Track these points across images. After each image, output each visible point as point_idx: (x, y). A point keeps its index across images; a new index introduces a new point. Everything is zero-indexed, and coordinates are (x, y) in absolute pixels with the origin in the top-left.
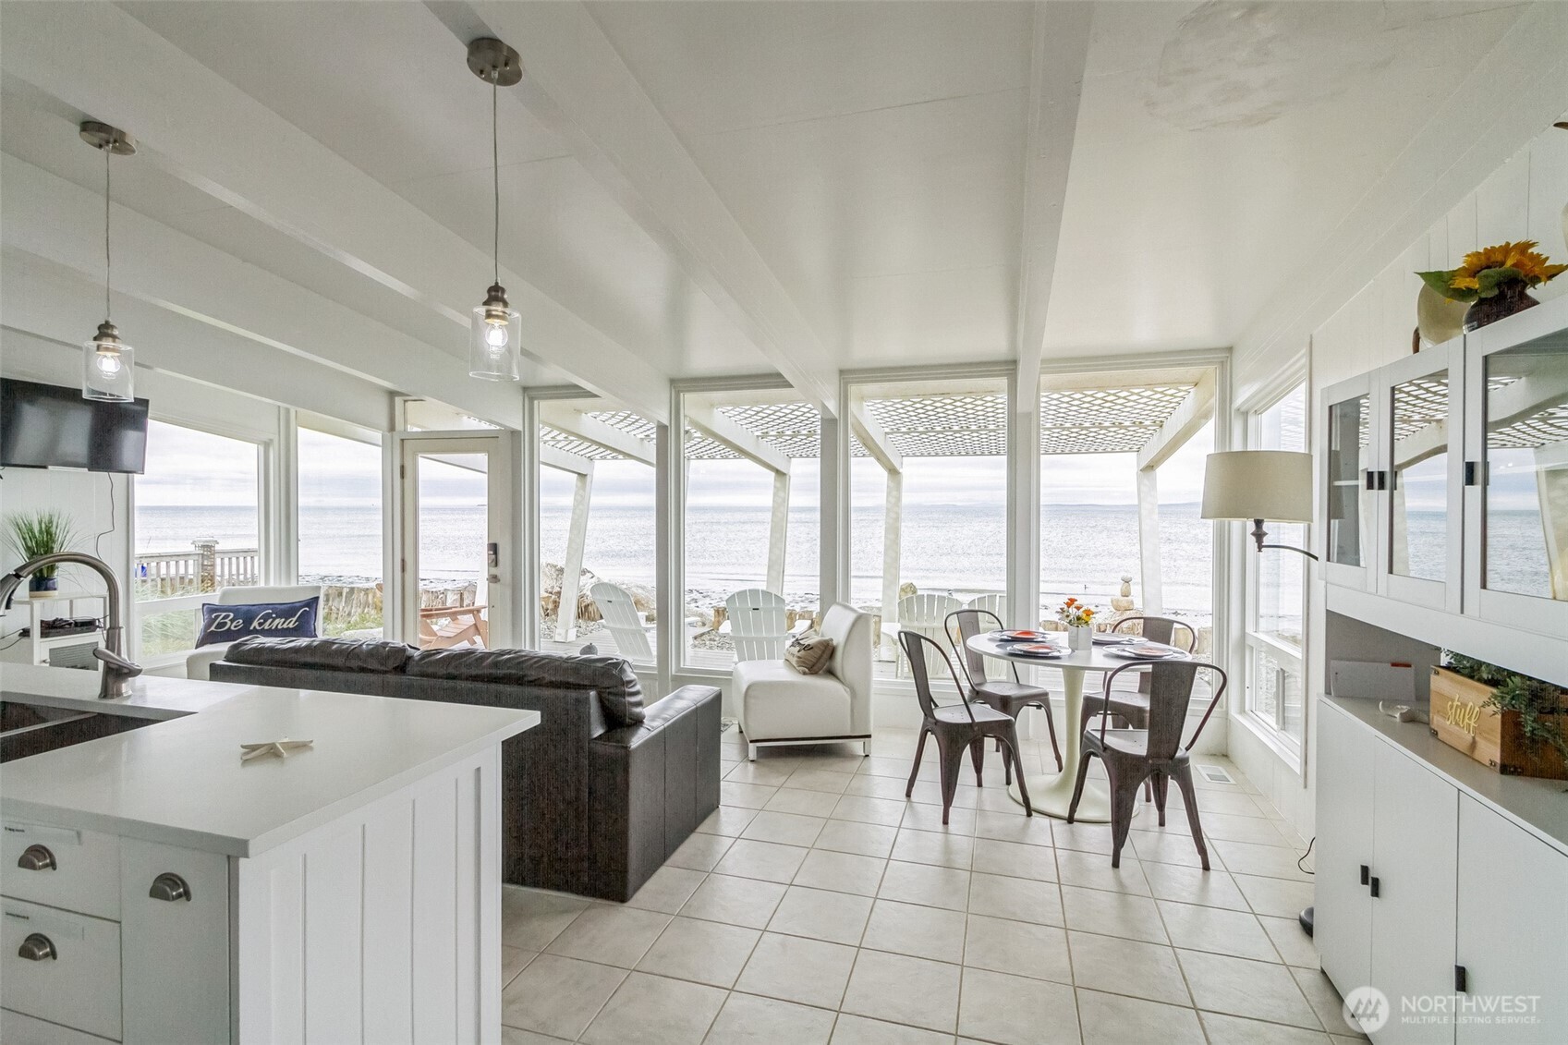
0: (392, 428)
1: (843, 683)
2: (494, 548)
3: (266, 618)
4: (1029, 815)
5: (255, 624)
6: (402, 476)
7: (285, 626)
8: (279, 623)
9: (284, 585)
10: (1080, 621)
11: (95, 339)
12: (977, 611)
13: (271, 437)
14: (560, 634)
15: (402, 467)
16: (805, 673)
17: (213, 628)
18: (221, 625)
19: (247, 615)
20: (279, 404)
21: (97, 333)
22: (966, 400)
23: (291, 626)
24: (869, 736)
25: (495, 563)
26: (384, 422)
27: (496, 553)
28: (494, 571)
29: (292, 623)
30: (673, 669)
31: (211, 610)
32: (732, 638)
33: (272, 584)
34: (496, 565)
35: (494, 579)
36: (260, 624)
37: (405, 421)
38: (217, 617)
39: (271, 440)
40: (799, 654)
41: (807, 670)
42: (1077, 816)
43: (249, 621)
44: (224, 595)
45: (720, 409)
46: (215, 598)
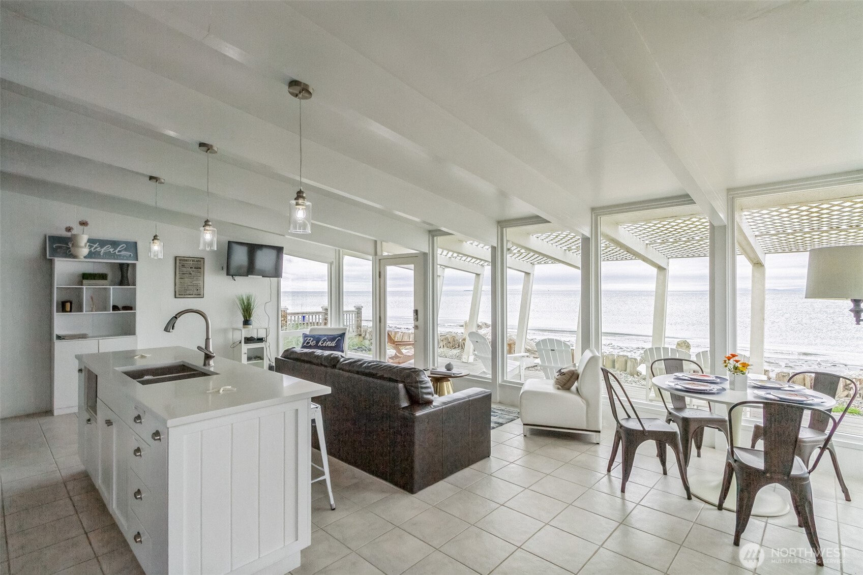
0: (376, 254)
1: (581, 397)
2: (416, 312)
3: (324, 341)
4: (689, 498)
5: (320, 343)
6: (379, 276)
7: (331, 345)
8: (329, 344)
9: (337, 327)
10: (737, 371)
11: (203, 227)
12: (682, 360)
13: (333, 260)
14: (465, 358)
15: (380, 273)
16: (558, 389)
17: (305, 344)
18: (308, 343)
19: (317, 339)
20: (335, 248)
21: (204, 224)
22: (693, 220)
23: (333, 345)
24: (599, 432)
25: (416, 319)
26: (372, 251)
27: (417, 314)
28: (417, 323)
29: (333, 344)
30: (499, 380)
31: (305, 336)
32: (540, 366)
33: (333, 327)
34: (417, 321)
35: (416, 327)
36: (322, 344)
37: (382, 251)
38: (307, 339)
39: (333, 262)
40: (557, 377)
41: (560, 387)
42: (725, 505)
43: (318, 342)
44: (311, 330)
45: (534, 236)
46: (307, 331)
